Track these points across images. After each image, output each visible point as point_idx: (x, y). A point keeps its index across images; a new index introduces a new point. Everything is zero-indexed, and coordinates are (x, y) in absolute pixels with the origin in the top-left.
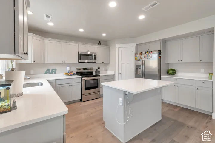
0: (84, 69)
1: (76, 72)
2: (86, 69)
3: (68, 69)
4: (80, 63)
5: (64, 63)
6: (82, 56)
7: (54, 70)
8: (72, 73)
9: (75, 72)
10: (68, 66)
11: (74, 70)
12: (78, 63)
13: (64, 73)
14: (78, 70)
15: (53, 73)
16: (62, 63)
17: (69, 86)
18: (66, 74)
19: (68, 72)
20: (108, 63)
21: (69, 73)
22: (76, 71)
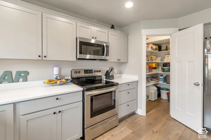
0: (86, 71)
1: (72, 78)
2: (90, 71)
3: (56, 71)
4: (79, 59)
5: (44, 58)
6: (83, 47)
7: (22, 75)
8: (63, 80)
9: (70, 78)
10: (56, 66)
11: (67, 73)
12: (75, 59)
13: (46, 81)
14: (76, 72)
15: (21, 80)
16: (40, 58)
17: (55, 113)
18: (50, 81)
19: (55, 77)
20: (126, 62)
21: (56, 79)
22: (72, 76)
